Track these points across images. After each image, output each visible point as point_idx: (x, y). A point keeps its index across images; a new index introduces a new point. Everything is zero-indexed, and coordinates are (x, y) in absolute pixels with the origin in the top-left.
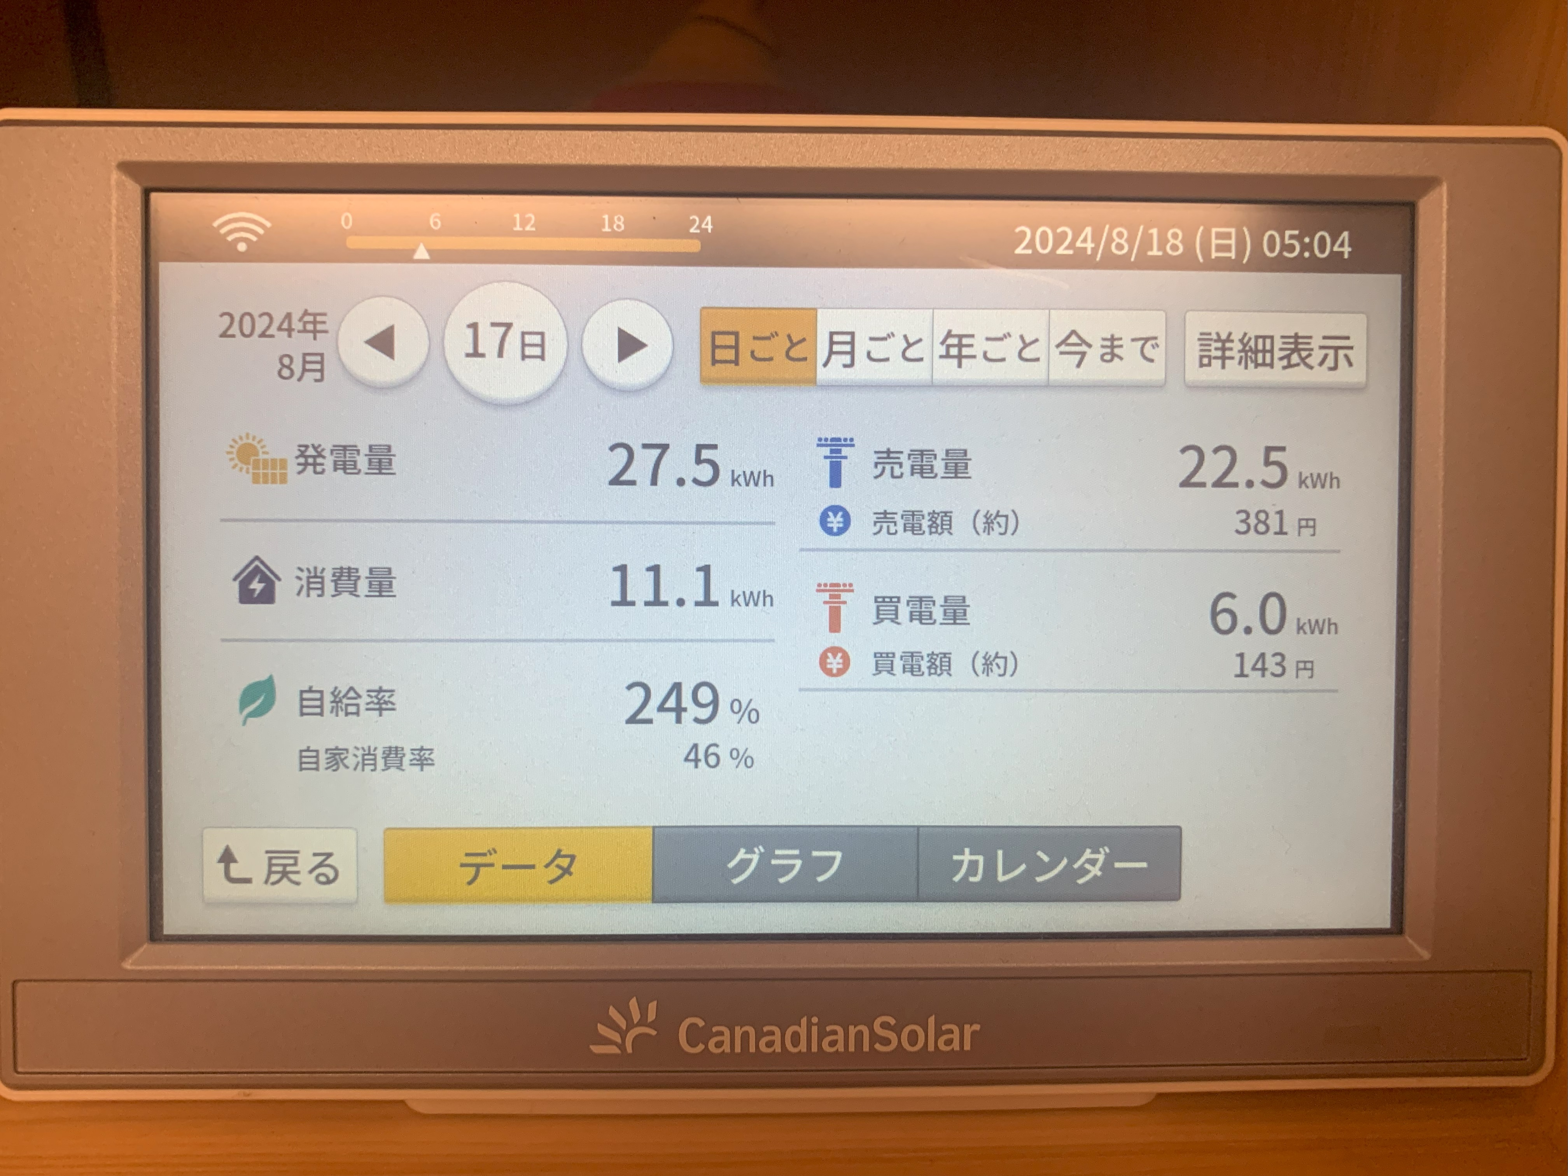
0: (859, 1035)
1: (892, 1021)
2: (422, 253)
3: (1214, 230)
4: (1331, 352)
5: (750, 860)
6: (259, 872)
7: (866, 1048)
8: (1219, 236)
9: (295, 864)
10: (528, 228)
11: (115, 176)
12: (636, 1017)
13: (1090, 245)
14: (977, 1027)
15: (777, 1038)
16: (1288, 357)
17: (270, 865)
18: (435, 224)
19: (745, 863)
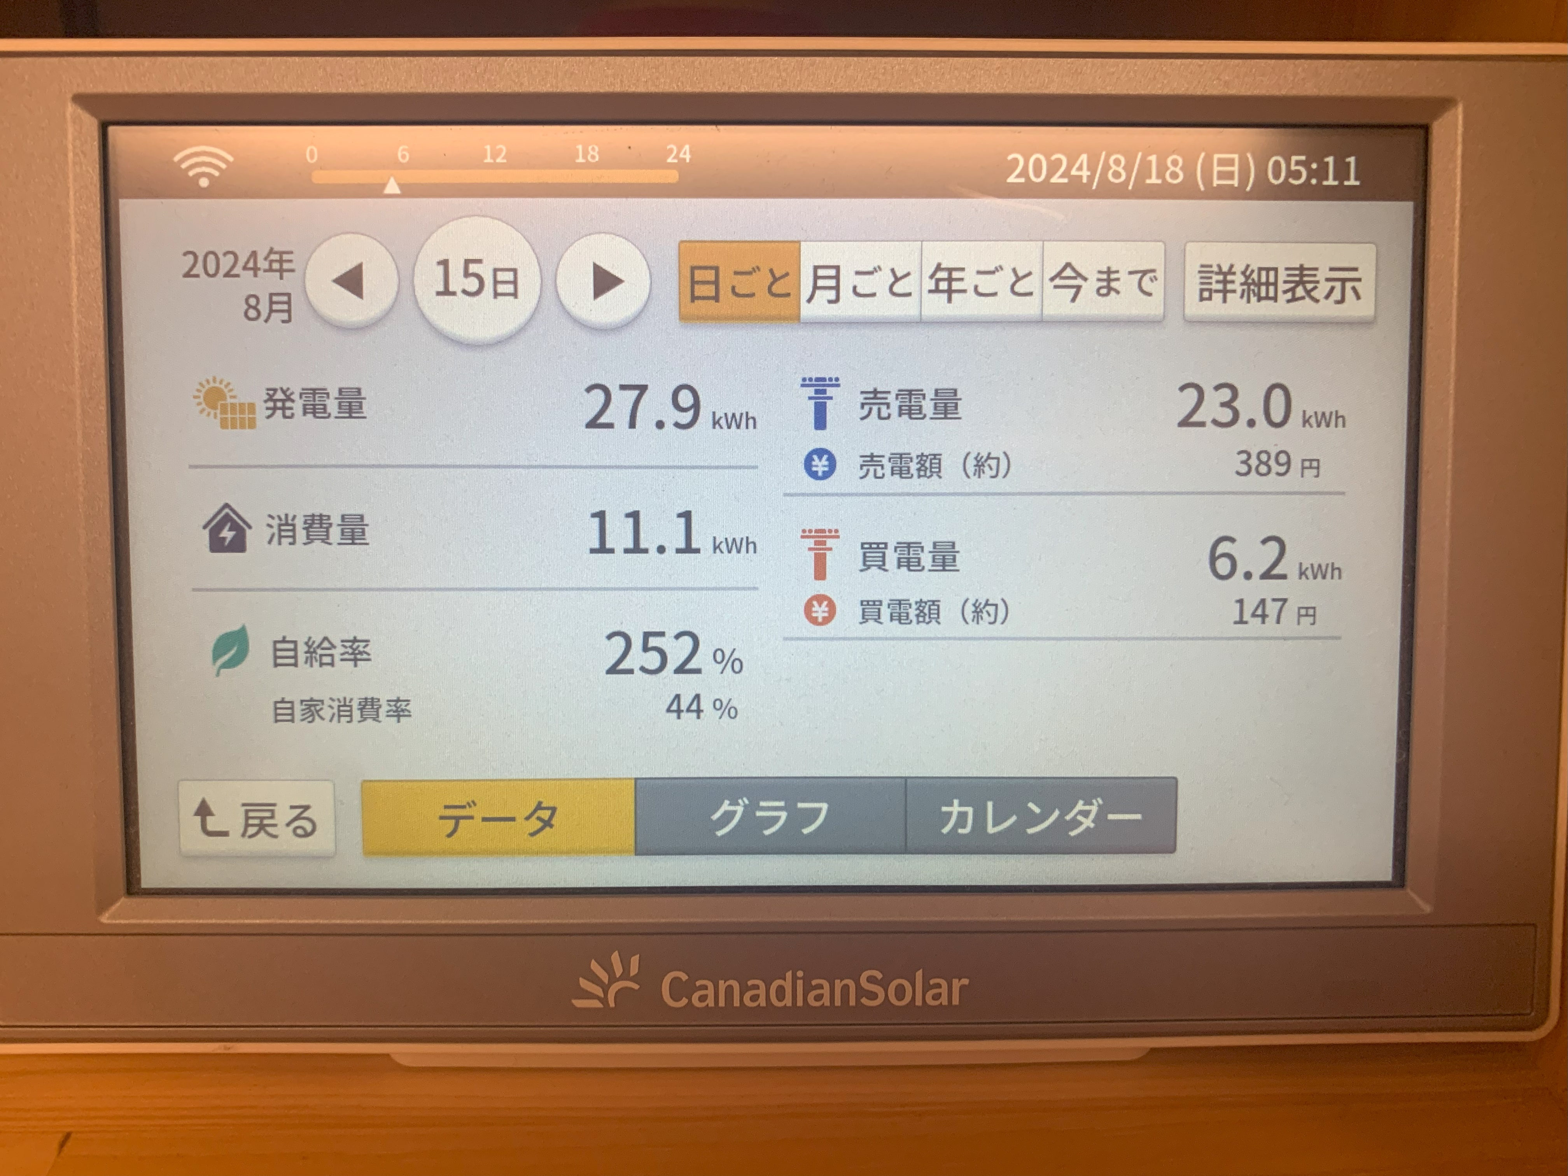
0: (845, 989)
1: (879, 976)
2: (392, 188)
3: (1216, 156)
4: (1338, 285)
5: (735, 812)
6: (235, 824)
7: (852, 1002)
8: (1221, 162)
9: (272, 817)
10: (499, 160)
11: (71, 108)
12: (618, 971)
13: (1085, 173)
14: (965, 981)
15: (762, 992)
16: (1293, 290)
17: (247, 818)
18: (403, 157)
19: (729, 816)
